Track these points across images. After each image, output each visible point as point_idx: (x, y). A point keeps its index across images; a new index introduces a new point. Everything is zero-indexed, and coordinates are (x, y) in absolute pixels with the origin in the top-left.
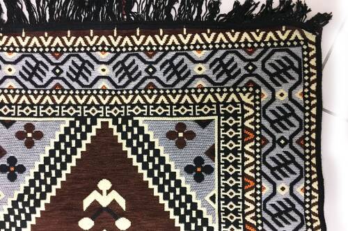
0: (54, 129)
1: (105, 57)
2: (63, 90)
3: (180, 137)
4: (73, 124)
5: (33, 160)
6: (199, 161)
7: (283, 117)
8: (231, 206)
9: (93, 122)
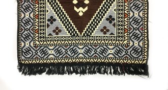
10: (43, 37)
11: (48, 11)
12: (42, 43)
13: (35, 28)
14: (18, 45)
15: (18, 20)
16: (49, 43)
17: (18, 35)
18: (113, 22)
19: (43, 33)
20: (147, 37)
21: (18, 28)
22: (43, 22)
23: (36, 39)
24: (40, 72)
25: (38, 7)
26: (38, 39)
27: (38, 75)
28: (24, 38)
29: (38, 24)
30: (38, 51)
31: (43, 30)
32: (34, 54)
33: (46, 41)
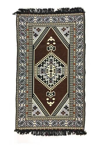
0: (43, 29)
1: (51, 17)
2: (44, 23)
3: (64, 30)
4: (46, 28)
5: (39, 34)
6: (67, 33)
7: (80, 26)
8: (72, 40)
9: (49, 28)
10: (71, 26)
14: (85, 22)
15: (85, 34)
17: (85, 27)
18: (34, 34)
20: (17, 27)
21: (84, 31)
24: (72, 9)
27: (74, 8)
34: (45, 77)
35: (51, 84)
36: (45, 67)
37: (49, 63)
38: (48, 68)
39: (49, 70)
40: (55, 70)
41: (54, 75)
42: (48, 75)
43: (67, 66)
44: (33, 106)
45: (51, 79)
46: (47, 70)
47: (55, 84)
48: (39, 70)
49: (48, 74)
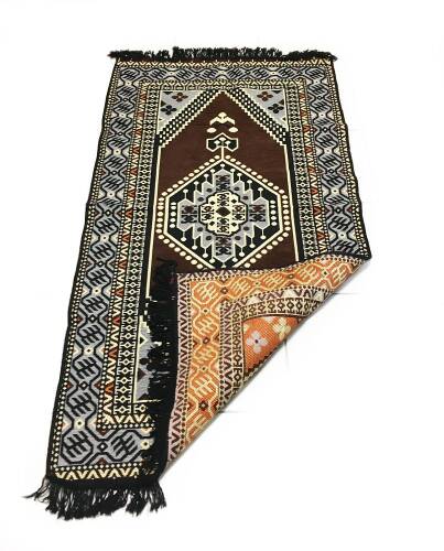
10: (126, 404)
11: (142, 340)
12: (119, 421)
13: (106, 380)
14: (53, 427)
15: (64, 362)
16: (139, 420)
19: (126, 394)
22: (129, 366)
23: (106, 408)
25: (119, 331)
26: (111, 408)
28: (73, 408)
29: (115, 371)
30: (108, 443)
31: (127, 385)
32: (96, 450)
33: (132, 414)
34: (244, 192)
35: (222, 172)
36: (247, 229)
37: (234, 242)
38: (234, 224)
39: (230, 217)
40: (208, 217)
41: (210, 200)
42: (236, 198)
43: (159, 231)
44: (284, 113)
45: (223, 187)
46: (238, 217)
47: (208, 172)
48: (274, 218)
49: (234, 201)
